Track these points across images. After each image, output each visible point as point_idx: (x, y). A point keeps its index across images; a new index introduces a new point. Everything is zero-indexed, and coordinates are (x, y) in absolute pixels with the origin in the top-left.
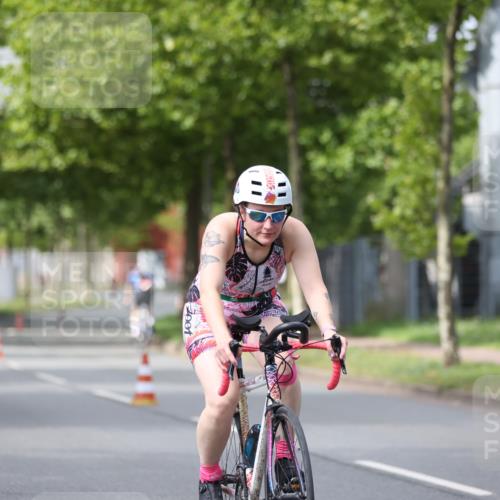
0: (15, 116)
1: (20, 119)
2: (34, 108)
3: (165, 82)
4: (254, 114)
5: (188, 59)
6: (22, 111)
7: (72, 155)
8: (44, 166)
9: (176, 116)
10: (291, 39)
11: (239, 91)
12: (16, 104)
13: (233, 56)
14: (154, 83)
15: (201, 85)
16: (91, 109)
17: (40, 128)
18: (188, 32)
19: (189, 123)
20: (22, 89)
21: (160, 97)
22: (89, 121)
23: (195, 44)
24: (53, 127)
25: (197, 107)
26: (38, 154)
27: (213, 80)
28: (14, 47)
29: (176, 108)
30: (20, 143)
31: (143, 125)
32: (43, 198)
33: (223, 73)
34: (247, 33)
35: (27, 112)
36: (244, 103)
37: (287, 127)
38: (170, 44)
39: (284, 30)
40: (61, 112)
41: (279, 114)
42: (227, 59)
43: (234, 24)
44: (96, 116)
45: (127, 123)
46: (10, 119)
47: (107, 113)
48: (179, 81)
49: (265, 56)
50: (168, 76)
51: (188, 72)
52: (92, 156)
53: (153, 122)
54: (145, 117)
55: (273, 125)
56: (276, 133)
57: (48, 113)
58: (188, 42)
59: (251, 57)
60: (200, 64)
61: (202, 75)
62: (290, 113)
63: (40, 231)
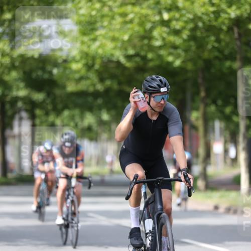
0: (74, 60)
1: (77, 62)
2: (85, 55)
3: (164, 39)
4: (216, 58)
5: (177, 25)
6: (78, 57)
7: (108, 83)
8: (91, 89)
9: (170, 59)
10: (238, 12)
11: (207, 44)
12: (75, 53)
13: (204, 23)
14: (157, 40)
15: (185, 41)
16: (119, 56)
17: (89, 67)
18: (177, 9)
19: (178, 63)
20: (78, 45)
21: (160, 47)
22: (118, 63)
23: (182, 16)
24: (97, 67)
25: (183, 54)
26: (88, 82)
27: (192, 38)
29: (170, 54)
30: (77, 76)
31: (151, 64)
32: (91, 109)
33: (198, 34)
34: (212, 9)
35: (81, 58)
36: (210, 51)
37: (236, 65)
38: (166, 16)
39: (234, 7)
40: (102, 58)
41: (232, 57)
42: (200, 24)
43: (204, 4)
44: (123, 60)
45: (141, 63)
46: (71, 62)
47: (129, 57)
48: (172, 38)
49: (223, 23)
50: (165, 35)
51: (177, 32)
52: (120, 83)
53: (157, 63)
54: (151, 60)
55: (228, 64)
56: (230, 68)
57: (94, 58)
58: (177, 15)
59: (214, 23)
60: (184, 28)
61: (185, 35)
62: (238, 57)
63: (89, 129)
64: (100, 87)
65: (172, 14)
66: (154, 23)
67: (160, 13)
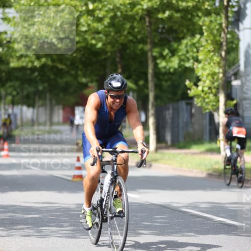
3: (89, 25)
5: (100, 14)
7: (44, 60)
8: (30, 65)
9: (93, 42)
10: (149, 4)
11: (124, 30)
13: (121, 12)
14: (84, 26)
15: (105, 26)
19: (99, 45)
23: (104, 6)
25: (104, 38)
26: (27, 59)
27: (112, 24)
28: (15, 8)
29: (93, 38)
30: (18, 54)
31: (78, 45)
34: (128, 1)
36: (126, 36)
37: (147, 47)
38: (91, 7)
42: (119, 14)
46: (14, 42)
48: (96, 25)
50: (90, 22)
51: (100, 20)
52: (53, 61)
53: (83, 44)
55: (140, 46)
58: (100, 6)
59: (130, 13)
61: (106, 22)
62: (149, 41)
64: (37, 64)
65: (96, 4)
66: (81, 12)
67: (86, 5)
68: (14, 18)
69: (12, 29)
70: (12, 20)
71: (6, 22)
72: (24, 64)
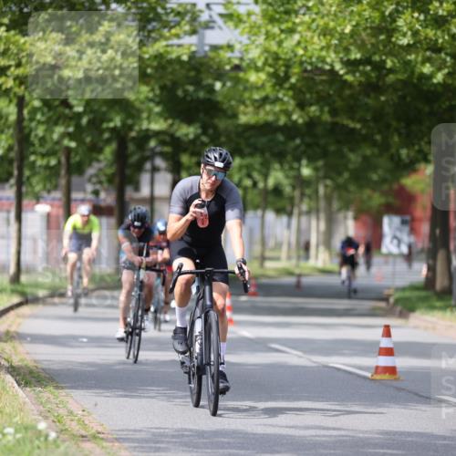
1: (258, 70)
3: (415, 33)
6: (260, 64)
8: (283, 120)
9: (427, 69)
12: (254, 53)
14: (404, 35)
16: (333, 60)
17: (280, 80)
20: (261, 39)
22: (332, 72)
26: (277, 108)
29: (428, 60)
30: (256, 96)
31: (391, 78)
32: (280, 156)
35: (265, 63)
40: (301, 63)
44: (339, 68)
47: (351, 65)
48: (431, 33)
52: (334, 112)
63: (277, 191)
64: (297, 117)
68: (249, 14)
69: (245, 39)
70: (245, 18)
71: (231, 24)
72: (270, 118)
